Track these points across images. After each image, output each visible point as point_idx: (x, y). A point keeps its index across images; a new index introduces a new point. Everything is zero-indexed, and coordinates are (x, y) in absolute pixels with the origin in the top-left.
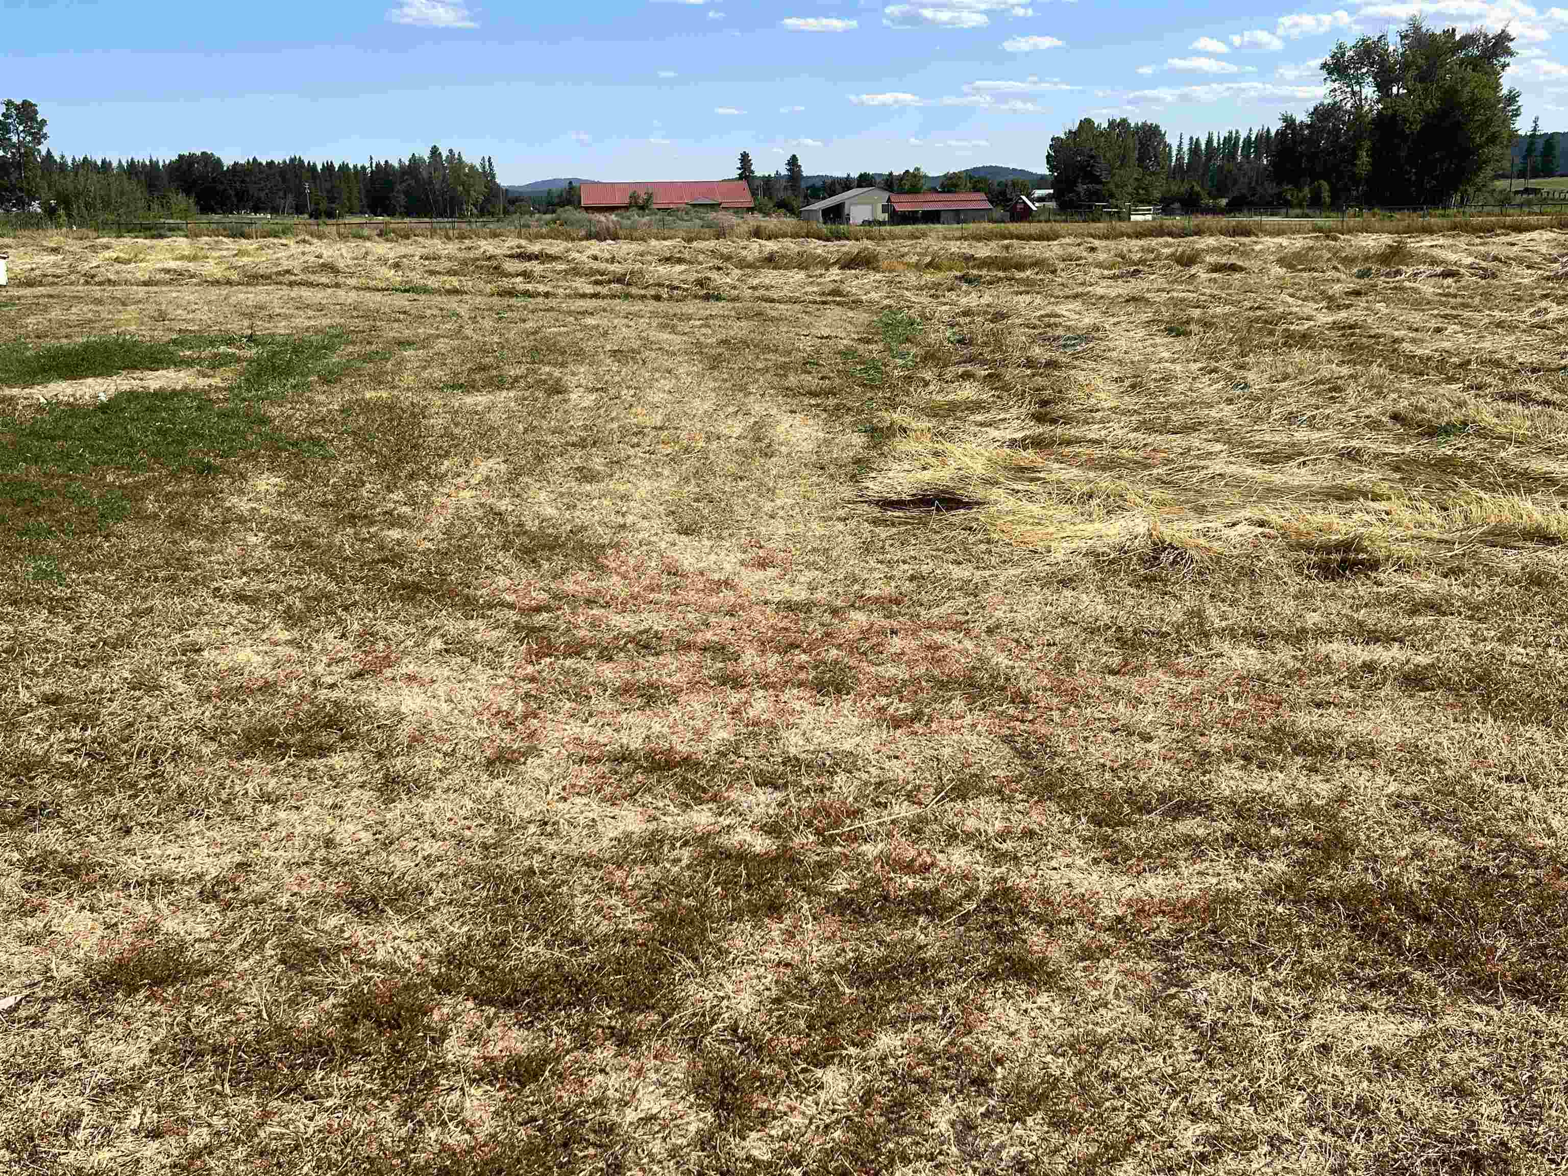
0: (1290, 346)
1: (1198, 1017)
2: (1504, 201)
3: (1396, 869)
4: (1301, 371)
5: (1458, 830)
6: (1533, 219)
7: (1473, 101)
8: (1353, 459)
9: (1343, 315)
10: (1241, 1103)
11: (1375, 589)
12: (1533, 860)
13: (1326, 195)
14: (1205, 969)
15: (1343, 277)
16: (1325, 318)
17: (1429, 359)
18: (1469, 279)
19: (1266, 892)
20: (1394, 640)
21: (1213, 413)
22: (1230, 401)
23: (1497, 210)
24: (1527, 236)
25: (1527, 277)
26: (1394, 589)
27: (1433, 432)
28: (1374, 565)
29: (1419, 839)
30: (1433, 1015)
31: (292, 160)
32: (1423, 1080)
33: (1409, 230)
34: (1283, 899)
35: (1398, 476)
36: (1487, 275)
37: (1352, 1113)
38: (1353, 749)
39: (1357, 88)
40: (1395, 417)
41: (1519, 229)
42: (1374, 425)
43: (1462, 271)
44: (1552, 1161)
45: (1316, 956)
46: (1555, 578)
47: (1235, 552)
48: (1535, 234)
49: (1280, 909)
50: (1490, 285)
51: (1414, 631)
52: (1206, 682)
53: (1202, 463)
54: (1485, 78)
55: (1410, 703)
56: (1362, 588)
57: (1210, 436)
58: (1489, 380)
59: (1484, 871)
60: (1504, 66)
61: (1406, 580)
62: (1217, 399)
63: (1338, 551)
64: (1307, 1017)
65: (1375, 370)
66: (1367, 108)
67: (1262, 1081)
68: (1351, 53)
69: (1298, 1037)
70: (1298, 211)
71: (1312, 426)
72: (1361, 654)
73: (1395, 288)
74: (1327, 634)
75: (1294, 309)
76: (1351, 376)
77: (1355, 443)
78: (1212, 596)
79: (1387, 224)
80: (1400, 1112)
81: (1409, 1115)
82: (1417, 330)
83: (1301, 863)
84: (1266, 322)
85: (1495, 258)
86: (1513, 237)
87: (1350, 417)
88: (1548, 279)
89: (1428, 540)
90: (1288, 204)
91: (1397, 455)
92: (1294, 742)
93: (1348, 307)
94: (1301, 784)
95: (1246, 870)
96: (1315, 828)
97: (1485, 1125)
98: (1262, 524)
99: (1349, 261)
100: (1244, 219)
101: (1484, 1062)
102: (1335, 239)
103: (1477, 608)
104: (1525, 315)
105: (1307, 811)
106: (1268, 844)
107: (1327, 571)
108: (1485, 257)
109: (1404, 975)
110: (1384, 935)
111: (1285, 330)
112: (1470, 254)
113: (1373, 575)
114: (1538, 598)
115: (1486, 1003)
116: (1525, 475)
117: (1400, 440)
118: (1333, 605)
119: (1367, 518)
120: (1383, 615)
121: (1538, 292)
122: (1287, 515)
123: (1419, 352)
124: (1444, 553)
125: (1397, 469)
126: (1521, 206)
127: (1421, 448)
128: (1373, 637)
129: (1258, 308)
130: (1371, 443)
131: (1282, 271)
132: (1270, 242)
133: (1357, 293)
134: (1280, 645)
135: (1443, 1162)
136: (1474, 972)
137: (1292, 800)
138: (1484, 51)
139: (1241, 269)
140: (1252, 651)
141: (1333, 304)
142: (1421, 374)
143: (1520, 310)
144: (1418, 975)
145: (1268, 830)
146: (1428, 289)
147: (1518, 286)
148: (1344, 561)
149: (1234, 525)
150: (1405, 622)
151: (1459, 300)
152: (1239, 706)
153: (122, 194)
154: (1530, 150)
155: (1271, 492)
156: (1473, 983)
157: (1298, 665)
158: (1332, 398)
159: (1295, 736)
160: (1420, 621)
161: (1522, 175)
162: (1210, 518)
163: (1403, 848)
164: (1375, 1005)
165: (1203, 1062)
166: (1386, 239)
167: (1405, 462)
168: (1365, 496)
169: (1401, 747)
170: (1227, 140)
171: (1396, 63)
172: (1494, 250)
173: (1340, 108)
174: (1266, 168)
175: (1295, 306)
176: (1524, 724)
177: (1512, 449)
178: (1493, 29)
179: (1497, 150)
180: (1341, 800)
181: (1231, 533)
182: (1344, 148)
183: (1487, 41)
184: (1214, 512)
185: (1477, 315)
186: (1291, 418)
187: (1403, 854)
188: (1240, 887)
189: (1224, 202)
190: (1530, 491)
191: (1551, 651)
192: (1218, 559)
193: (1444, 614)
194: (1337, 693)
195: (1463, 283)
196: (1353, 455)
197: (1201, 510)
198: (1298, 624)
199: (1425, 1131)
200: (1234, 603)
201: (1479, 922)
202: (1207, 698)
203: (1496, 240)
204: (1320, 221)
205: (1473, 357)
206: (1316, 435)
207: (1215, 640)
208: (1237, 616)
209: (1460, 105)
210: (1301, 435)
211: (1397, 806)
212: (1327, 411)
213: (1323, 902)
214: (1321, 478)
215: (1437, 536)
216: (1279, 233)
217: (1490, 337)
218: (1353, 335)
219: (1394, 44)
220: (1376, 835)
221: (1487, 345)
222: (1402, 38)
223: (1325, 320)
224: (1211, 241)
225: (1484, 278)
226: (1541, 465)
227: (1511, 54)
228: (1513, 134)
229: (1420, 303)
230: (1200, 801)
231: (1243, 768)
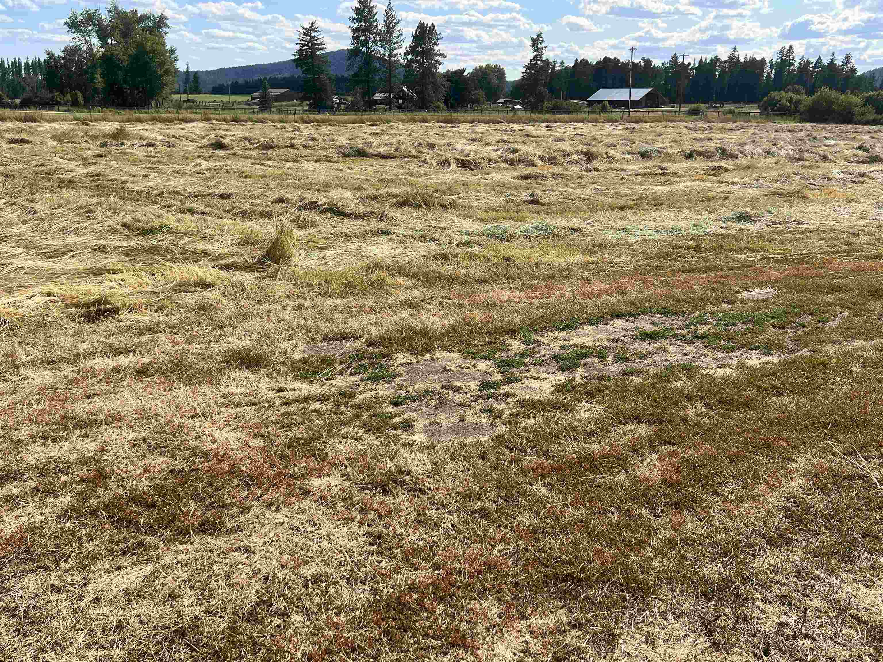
0: (61, 188)
1: (16, 608)
2: (179, 106)
3: (135, 482)
4: (69, 202)
5: (168, 451)
6: (193, 116)
7: (154, 51)
8: (102, 251)
9: (93, 168)
10: (46, 652)
11: (119, 324)
12: (207, 458)
13: (81, 99)
14: (19, 576)
15: (91, 146)
16: (81, 171)
17: (142, 192)
18: (160, 148)
19: (59, 517)
20: (130, 351)
21: (15, 230)
22: (25, 222)
23: (175, 111)
24: (190, 125)
25: (191, 147)
26: (128, 323)
27: (144, 232)
28: (116, 311)
29: (147, 461)
30: (158, 559)
32: (153, 598)
33: (129, 120)
34: (70, 518)
35: (127, 259)
36: (170, 145)
37: (114, 632)
38: (109, 418)
39: (88, 38)
40: (125, 225)
41: (186, 121)
42: (113, 231)
43: (157, 143)
44: (221, 617)
45: (90, 547)
46: (212, 305)
47: (33, 314)
48: (194, 124)
49: (68, 524)
50: (172, 151)
51: (140, 345)
52: (17, 397)
53: (8, 261)
54: (157, 39)
55: (141, 385)
56: (111, 325)
57: (14, 244)
58: (172, 202)
59: (182, 470)
60: (166, 33)
61: (135, 316)
62: (16, 220)
63: (94, 305)
64: (85, 585)
65: (111, 199)
66: (95, 50)
67: (59, 633)
68: (81, 17)
69: (80, 598)
70: (65, 108)
71: (77, 234)
72: (111, 362)
73: (121, 153)
74: (92, 355)
75: (63, 166)
76: (98, 204)
77: (101, 242)
78: (20, 343)
79: (117, 117)
80: (141, 622)
81: (146, 620)
82: (134, 176)
83: (80, 493)
84: (46, 173)
85: (174, 136)
86: (184, 125)
87: (98, 227)
88: (201, 147)
89: (146, 293)
90: (59, 104)
91: (127, 247)
92: (74, 422)
93: (95, 164)
94: (78, 446)
95: (46, 507)
96: (88, 470)
97: (186, 610)
98: (49, 295)
99: (95, 138)
100: (32, 112)
101: (185, 576)
102: (87, 125)
103: (174, 327)
104: (190, 167)
105: (83, 462)
106: (59, 487)
107: (90, 318)
108: (168, 136)
109: (141, 542)
110: (130, 522)
111: (58, 178)
112: (161, 134)
113: (116, 316)
114: (204, 317)
115: (185, 543)
116: (194, 252)
117: (128, 238)
118: (95, 337)
119: (111, 284)
120: (123, 339)
121: (197, 154)
122: (63, 287)
123: (136, 188)
124: (155, 299)
125: (127, 255)
126: (186, 109)
127: (139, 242)
128: (119, 352)
129: (41, 165)
130: (111, 241)
131: (55, 143)
132: (47, 126)
133: (101, 156)
134: (63, 365)
135: (165, 641)
136: (178, 528)
137: (73, 457)
138: (155, 23)
139: (28, 142)
140: (47, 372)
141: (86, 162)
142: (138, 201)
143: (188, 164)
144: (148, 539)
145: (59, 478)
146: (140, 153)
147: (186, 151)
148: (98, 310)
149: (31, 297)
150: (136, 340)
151: (156, 159)
152: (40, 407)
154: (187, 80)
155: (54, 275)
156: (178, 534)
157: (75, 375)
158: (88, 216)
159: (75, 418)
160: (144, 339)
161: (185, 93)
162: (15, 295)
163: (139, 468)
164: (125, 564)
165: (20, 636)
166: (116, 125)
167: (132, 250)
168: (108, 271)
169: (136, 412)
170: (14, 63)
171: (107, 26)
172: (172, 132)
173: (80, 49)
174: (41, 82)
175: (63, 163)
176: (200, 385)
177: (187, 239)
178: (157, 13)
179: (170, 79)
180: (102, 450)
181: (30, 302)
182: (86, 72)
183: (155, 19)
184: (19, 291)
185: (166, 167)
186: (63, 230)
187: (138, 472)
188: (43, 518)
189: (18, 101)
190: (197, 261)
191: (212, 344)
192: (22, 320)
193: (157, 332)
194: (99, 388)
195: (158, 150)
196: (102, 249)
197: (10, 291)
198: (75, 352)
199: (155, 627)
200: (34, 345)
201: (180, 499)
202: (19, 407)
203: (175, 127)
204: (77, 114)
205: (164, 190)
206: (79, 239)
207: (22, 370)
208: (36, 353)
209: (147, 53)
210: (71, 239)
211: (134, 446)
212: (85, 225)
213: (94, 513)
214: (84, 264)
215: (150, 290)
216: (54, 121)
217: (173, 179)
218: (99, 180)
219: (105, 16)
220: (123, 466)
221: (172, 183)
222: (109, 12)
223: (82, 172)
224: (9, 125)
225: (169, 147)
226: (202, 246)
227: (168, 27)
228: (176, 71)
229: (135, 162)
230: (15, 472)
231: (44, 444)
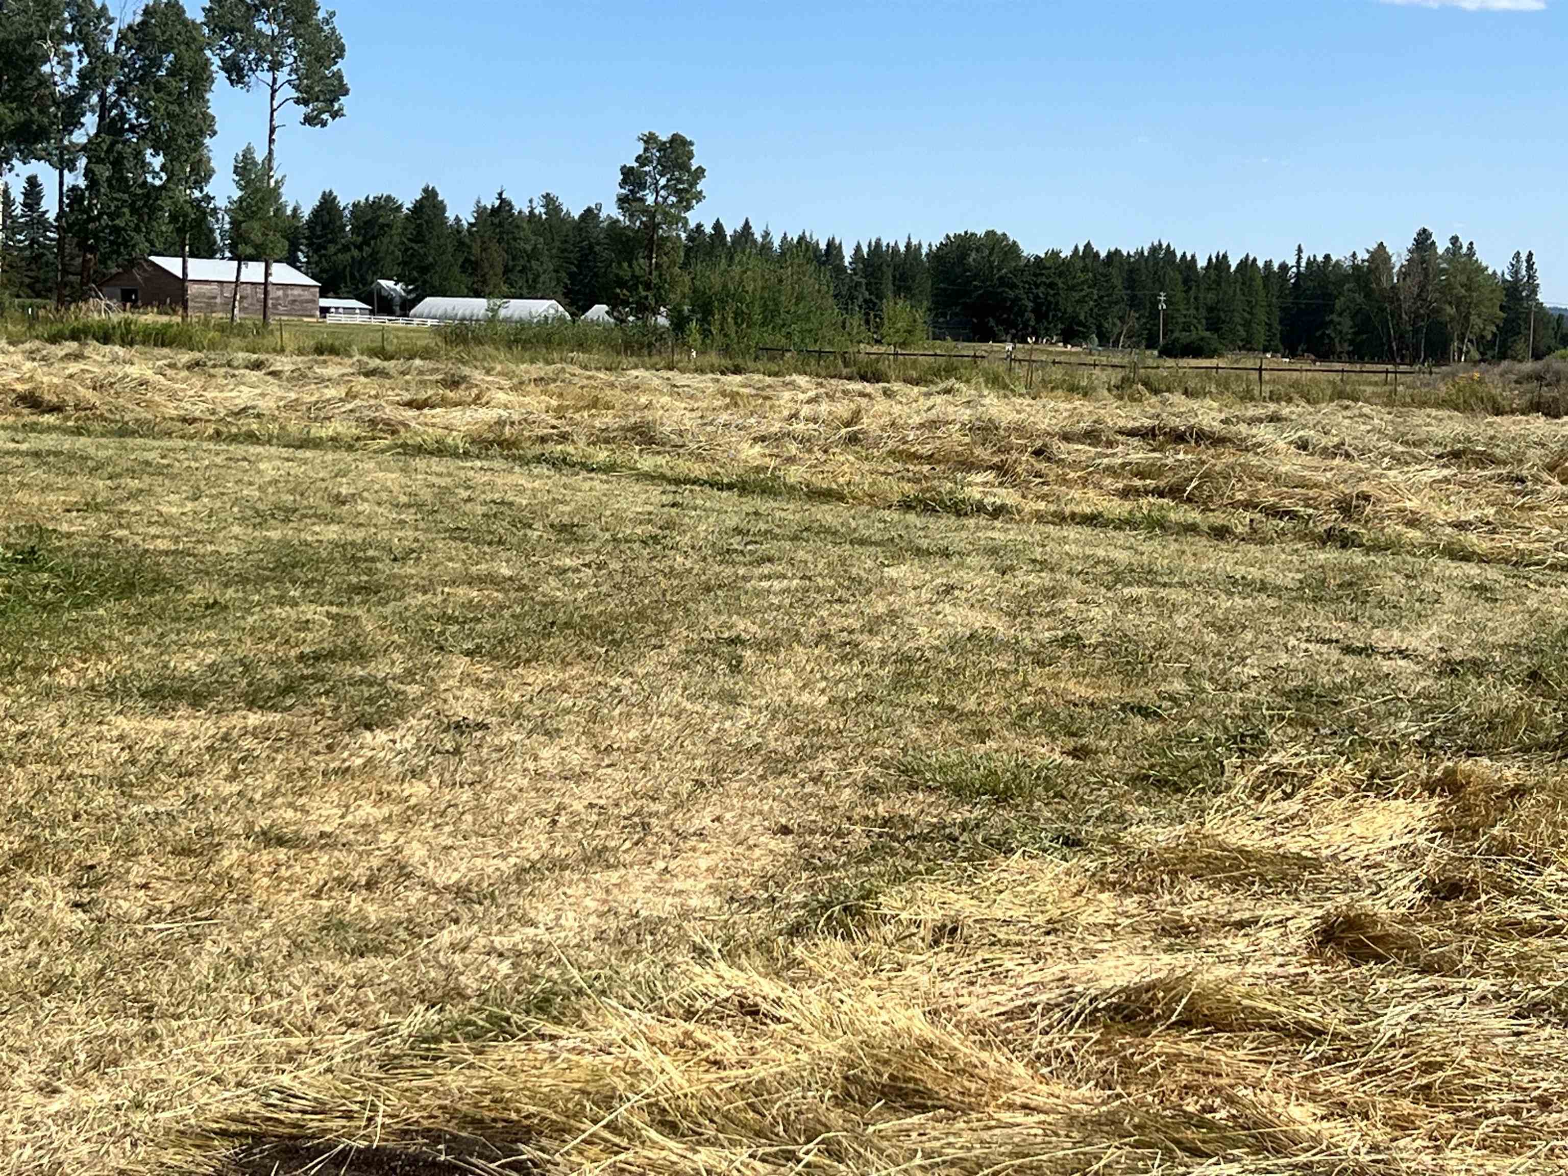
31: (1154, 250)
153: (799, 299)
